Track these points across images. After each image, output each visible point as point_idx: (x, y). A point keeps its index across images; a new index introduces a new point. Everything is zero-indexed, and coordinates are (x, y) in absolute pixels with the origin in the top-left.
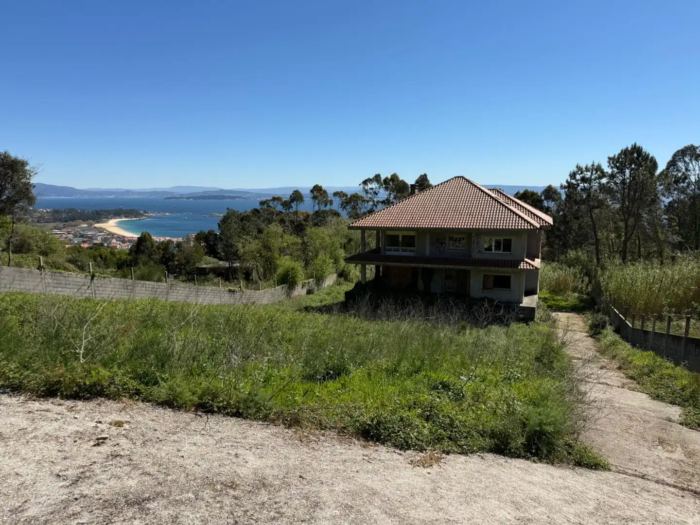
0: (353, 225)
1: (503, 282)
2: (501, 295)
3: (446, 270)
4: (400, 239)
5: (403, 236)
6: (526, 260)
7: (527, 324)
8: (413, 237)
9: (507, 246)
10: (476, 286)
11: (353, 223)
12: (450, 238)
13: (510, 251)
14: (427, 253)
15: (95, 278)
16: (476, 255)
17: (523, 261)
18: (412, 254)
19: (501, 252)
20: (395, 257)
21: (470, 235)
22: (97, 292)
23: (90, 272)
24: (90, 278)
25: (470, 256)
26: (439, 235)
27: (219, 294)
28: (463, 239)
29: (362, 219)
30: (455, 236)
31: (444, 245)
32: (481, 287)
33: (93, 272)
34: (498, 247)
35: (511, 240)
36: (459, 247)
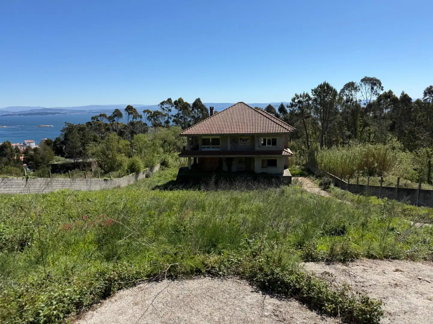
0: (183, 133)
1: (273, 163)
2: (271, 170)
3: (239, 158)
4: (211, 141)
5: (212, 139)
6: (285, 150)
7: (289, 186)
8: (218, 139)
9: (274, 143)
10: (258, 167)
11: (182, 132)
12: (241, 139)
13: (276, 145)
14: (229, 149)
15: (28, 179)
16: (257, 148)
17: (284, 150)
18: (218, 150)
19: (271, 146)
20: (208, 151)
21: (253, 137)
22: (30, 189)
23: (25, 175)
24: (26, 179)
25: (254, 149)
26: (235, 138)
27: (99, 183)
28: (248, 139)
29: (188, 130)
30: (243, 138)
31: (237, 143)
32: (261, 167)
33: (27, 175)
34: (269, 144)
35: (276, 139)
36: (246, 144)
